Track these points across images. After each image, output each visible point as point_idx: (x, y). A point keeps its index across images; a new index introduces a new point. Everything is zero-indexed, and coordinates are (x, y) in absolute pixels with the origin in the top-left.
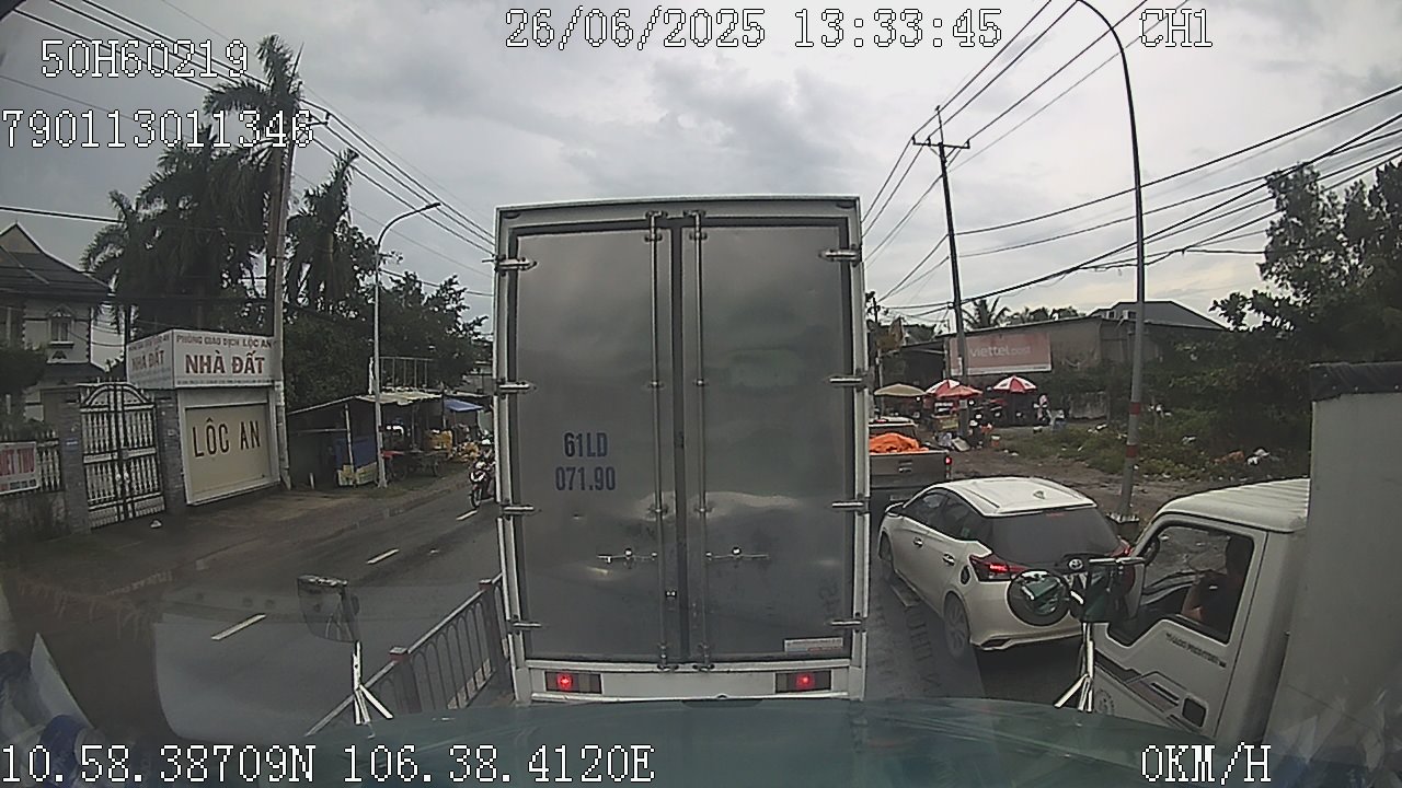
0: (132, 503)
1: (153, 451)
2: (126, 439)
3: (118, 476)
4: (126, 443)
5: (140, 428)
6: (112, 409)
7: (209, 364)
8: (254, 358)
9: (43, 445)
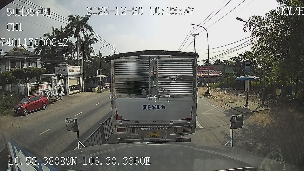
1: (63, 85)
2: (60, 83)
3: (59, 89)
5: (62, 81)
7: (72, 71)
8: (78, 70)
9: (49, 84)
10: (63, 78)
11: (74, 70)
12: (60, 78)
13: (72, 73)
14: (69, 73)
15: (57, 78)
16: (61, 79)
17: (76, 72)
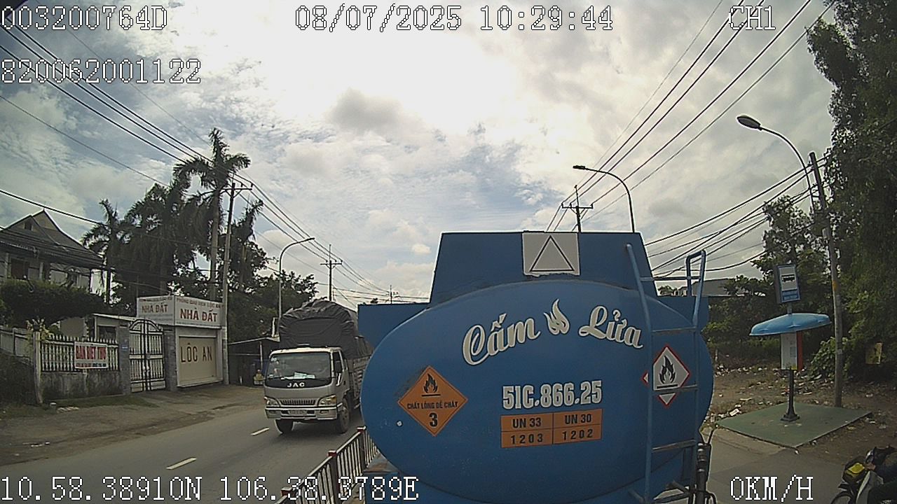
0: (150, 382)
1: (161, 357)
2: (148, 349)
3: (144, 368)
4: (148, 351)
5: (155, 344)
6: (143, 332)
7: (191, 314)
9: (110, 346)
10: (160, 334)
13: (189, 323)
14: (180, 321)
15: (141, 331)
16: (151, 335)
17: (204, 320)
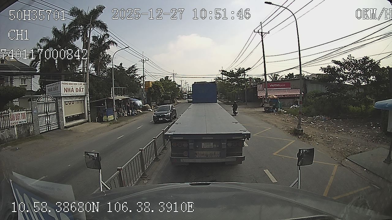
0: (50, 126)
1: (55, 113)
2: (48, 110)
3: (46, 119)
5: (52, 107)
7: (70, 90)
8: (81, 88)
9: (27, 112)
10: (55, 101)
11: (72, 88)
12: (48, 101)
13: (69, 94)
14: (63, 93)
15: (44, 102)
16: (50, 103)
17: (76, 92)
